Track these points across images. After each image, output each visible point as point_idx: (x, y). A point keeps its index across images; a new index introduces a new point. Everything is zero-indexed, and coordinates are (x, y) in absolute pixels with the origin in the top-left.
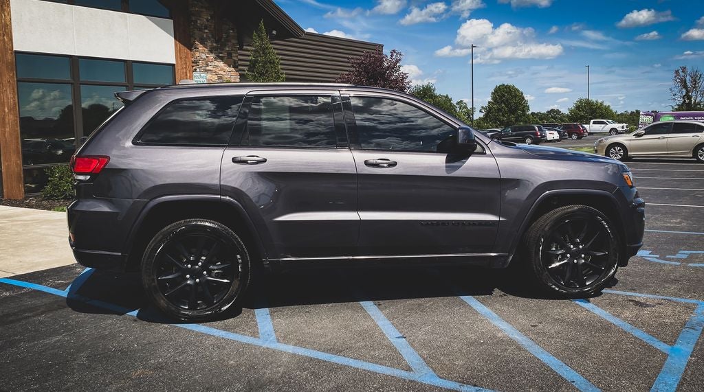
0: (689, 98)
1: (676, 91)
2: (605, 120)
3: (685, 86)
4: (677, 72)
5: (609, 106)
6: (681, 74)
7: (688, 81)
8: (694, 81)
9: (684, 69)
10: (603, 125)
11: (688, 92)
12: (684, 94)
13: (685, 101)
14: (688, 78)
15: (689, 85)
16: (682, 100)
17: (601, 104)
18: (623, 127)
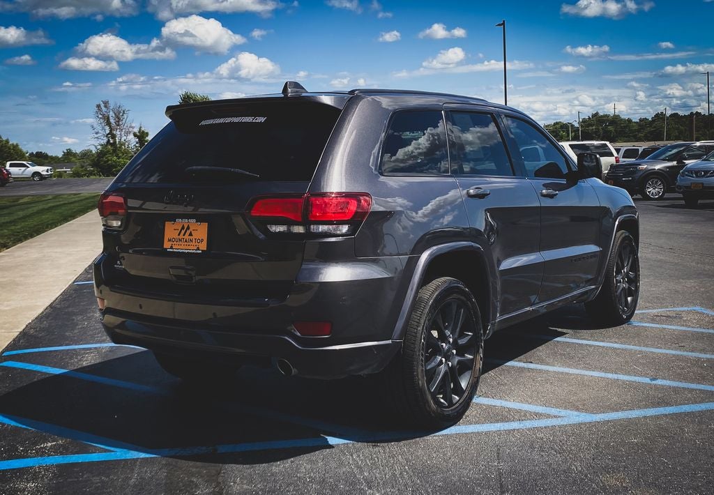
0: (114, 137)
1: (99, 128)
2: (24, 162)
3: (109, 123)
4: (98, 106)
5: (17, 145)
6: (104, 109)
7: (111, 118)
8: (118, 119)
9: (106, 104)
10: (24, 168)
11: (111, 130)
12: (108, 132)
13: (109, 141)
14: (111, 114)
15: (112, 121)
16: (105, 140)
17: (7, 141)
18: (47, 171)
